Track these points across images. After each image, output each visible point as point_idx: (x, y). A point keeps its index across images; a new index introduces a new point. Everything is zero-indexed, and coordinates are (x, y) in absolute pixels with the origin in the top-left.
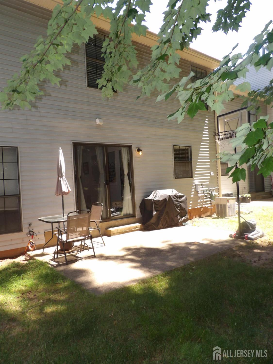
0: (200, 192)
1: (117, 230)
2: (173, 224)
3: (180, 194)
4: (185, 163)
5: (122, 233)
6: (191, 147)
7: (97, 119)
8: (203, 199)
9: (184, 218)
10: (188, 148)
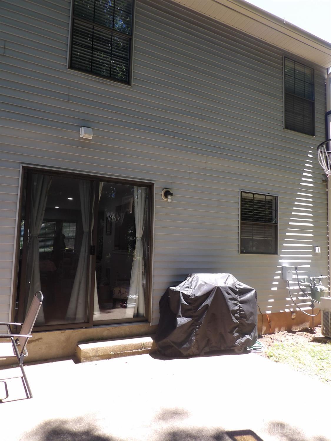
0: (291, 282)
1: (97, 350)
2: (223, 349)
3: (244, 286)
4: (264, 225)
5: (107, 356)
6: (276, 198)
7: (82, 127)
8: (297, 296)
9: (248, 336)
10: (271, 200)
